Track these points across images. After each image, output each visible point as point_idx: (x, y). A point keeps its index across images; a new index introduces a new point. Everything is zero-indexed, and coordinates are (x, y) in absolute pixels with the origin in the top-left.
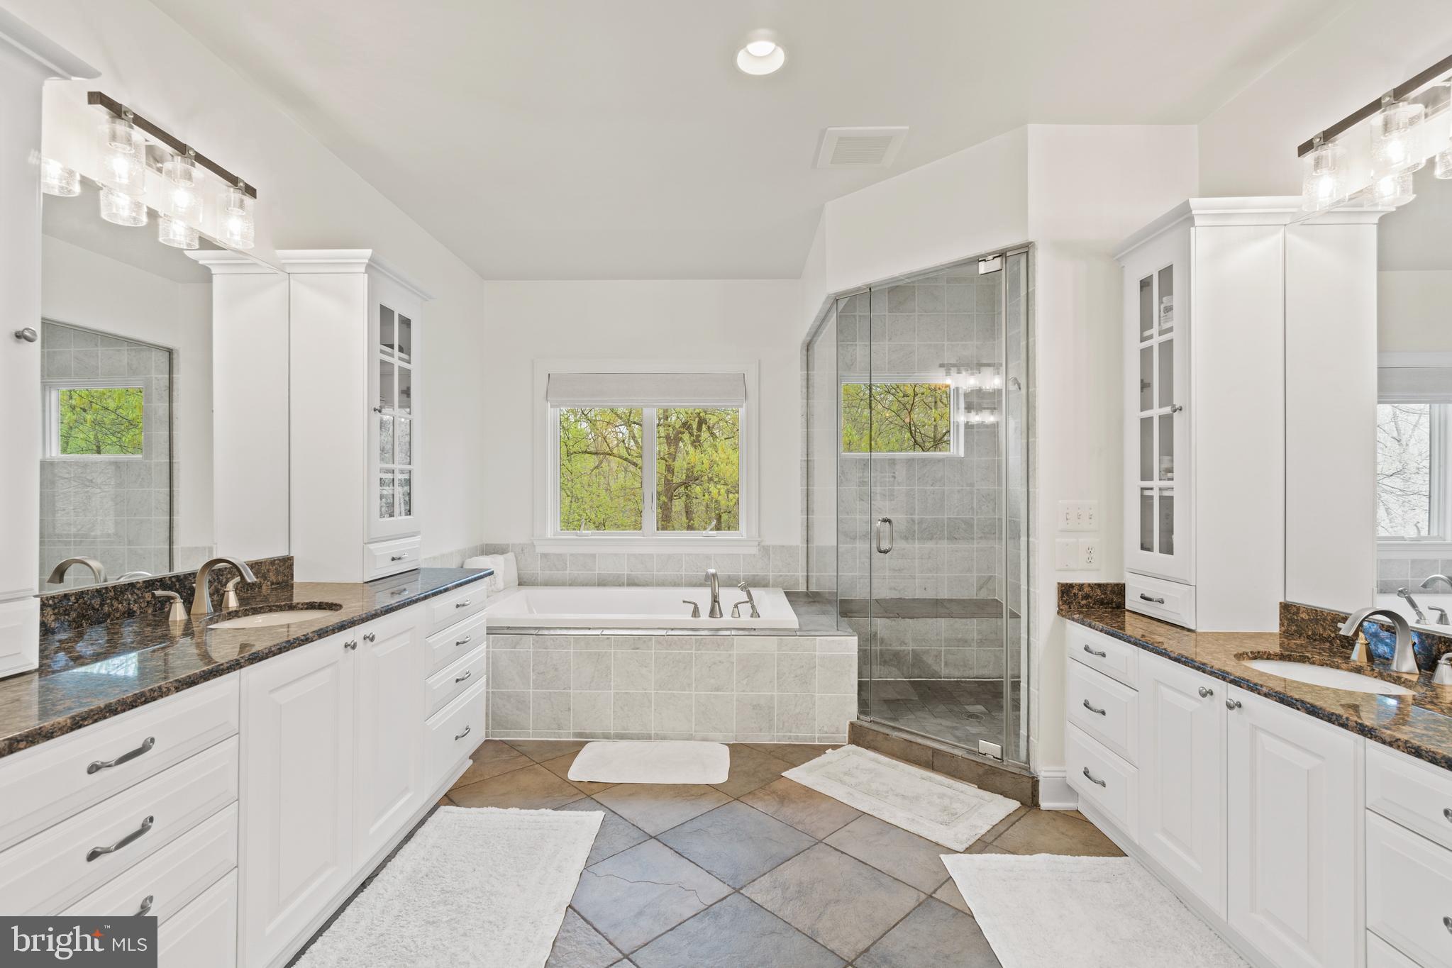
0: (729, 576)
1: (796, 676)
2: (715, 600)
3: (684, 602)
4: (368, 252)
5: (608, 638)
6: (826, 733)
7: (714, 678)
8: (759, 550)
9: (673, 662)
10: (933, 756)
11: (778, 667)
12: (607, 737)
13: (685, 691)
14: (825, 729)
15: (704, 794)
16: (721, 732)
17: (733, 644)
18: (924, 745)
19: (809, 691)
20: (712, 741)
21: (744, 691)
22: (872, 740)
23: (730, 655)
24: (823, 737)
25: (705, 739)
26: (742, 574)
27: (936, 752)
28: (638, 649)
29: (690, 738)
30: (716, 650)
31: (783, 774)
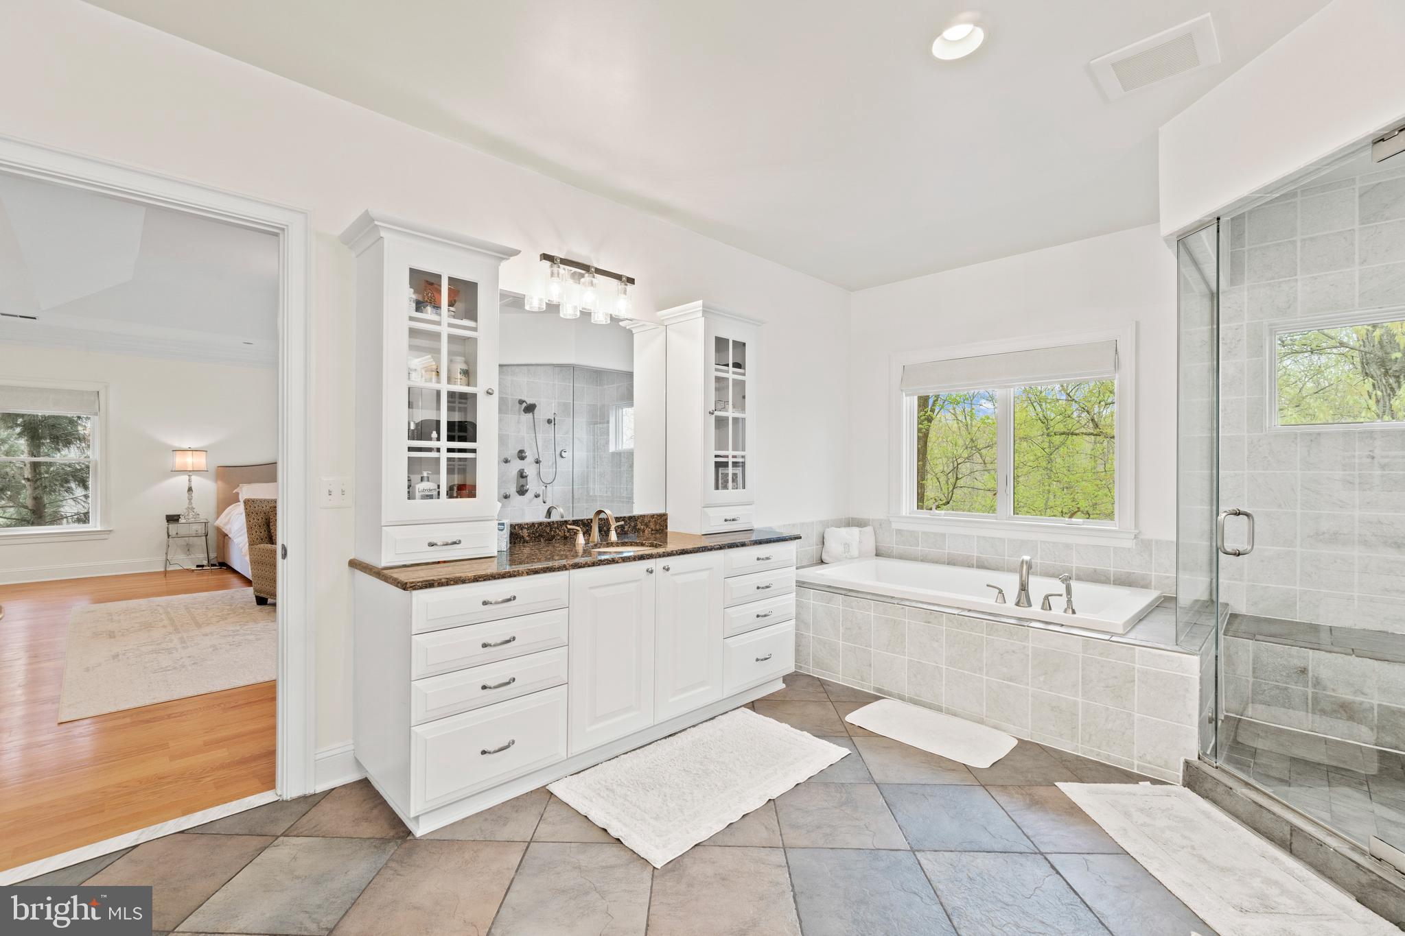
0: (1095, 570)
1: (1107, 687)
2: (1024, 588)
3: (988, 586)
4: (700, 302)
5: (903, 608)
6: (1150, 763)
7: (1006, 667)
8: (1136, 544)
9: (964, 642)
10: (1291, 835)
11: (1083, 670)
12: (901, 698)
13: (975, 672)
14: (1148, 757)
15: (953, 770)
16: (1014, 724)
17: (1028, 635)
18: (1279, 817)
19: (1124, 708)
20: (1005, 731)
21: (1040, 688)
22: (1210, 789)
23: (1024, 647)
24: (1144, 767)
25: (995, 727)
26: (1112, 569)
27: (1294, 830)
28: (929, 622)
29: (981, 722)
30: (1010, 639)
31: (1056, 784)
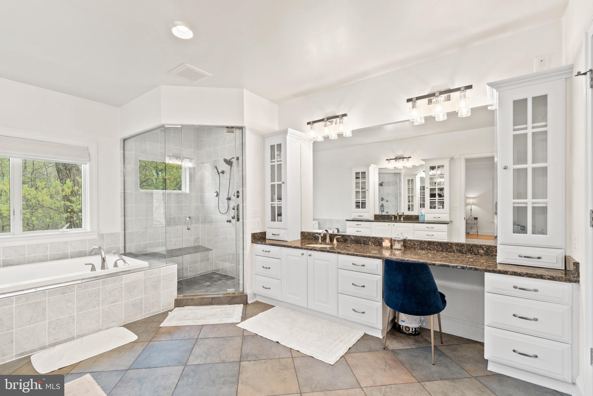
0: (80, 252)
1: (153, 286)
2: (104, 260)
3: (86, 264)
5: (43, 292)
6: (165, 306)
7: (112, 297)
8: (98, 236)
9: (89, 295)
10: (212, 300)
11: (144, 284)
12: (43, 348)
13: (96, 308)
14: (165, 305)
15: (133, 346)
16: (116, 322)
17: (123, 279)
18: (208, 298)
19: (158, 291)
20: (112, 328)
21: (128, 299)
22: (186, 303)
23: (121, 284)
24: (164, 309)
26: (88, 249)
27: (212, 298)
28: (65, 293)
29: (99, 330)
30: (114, 284)
31: (160, 326)
